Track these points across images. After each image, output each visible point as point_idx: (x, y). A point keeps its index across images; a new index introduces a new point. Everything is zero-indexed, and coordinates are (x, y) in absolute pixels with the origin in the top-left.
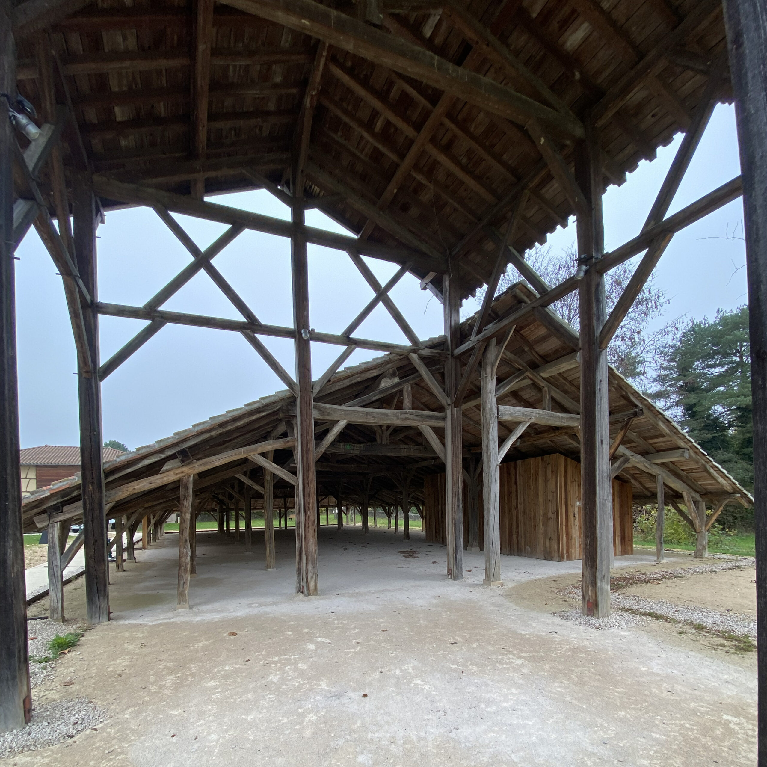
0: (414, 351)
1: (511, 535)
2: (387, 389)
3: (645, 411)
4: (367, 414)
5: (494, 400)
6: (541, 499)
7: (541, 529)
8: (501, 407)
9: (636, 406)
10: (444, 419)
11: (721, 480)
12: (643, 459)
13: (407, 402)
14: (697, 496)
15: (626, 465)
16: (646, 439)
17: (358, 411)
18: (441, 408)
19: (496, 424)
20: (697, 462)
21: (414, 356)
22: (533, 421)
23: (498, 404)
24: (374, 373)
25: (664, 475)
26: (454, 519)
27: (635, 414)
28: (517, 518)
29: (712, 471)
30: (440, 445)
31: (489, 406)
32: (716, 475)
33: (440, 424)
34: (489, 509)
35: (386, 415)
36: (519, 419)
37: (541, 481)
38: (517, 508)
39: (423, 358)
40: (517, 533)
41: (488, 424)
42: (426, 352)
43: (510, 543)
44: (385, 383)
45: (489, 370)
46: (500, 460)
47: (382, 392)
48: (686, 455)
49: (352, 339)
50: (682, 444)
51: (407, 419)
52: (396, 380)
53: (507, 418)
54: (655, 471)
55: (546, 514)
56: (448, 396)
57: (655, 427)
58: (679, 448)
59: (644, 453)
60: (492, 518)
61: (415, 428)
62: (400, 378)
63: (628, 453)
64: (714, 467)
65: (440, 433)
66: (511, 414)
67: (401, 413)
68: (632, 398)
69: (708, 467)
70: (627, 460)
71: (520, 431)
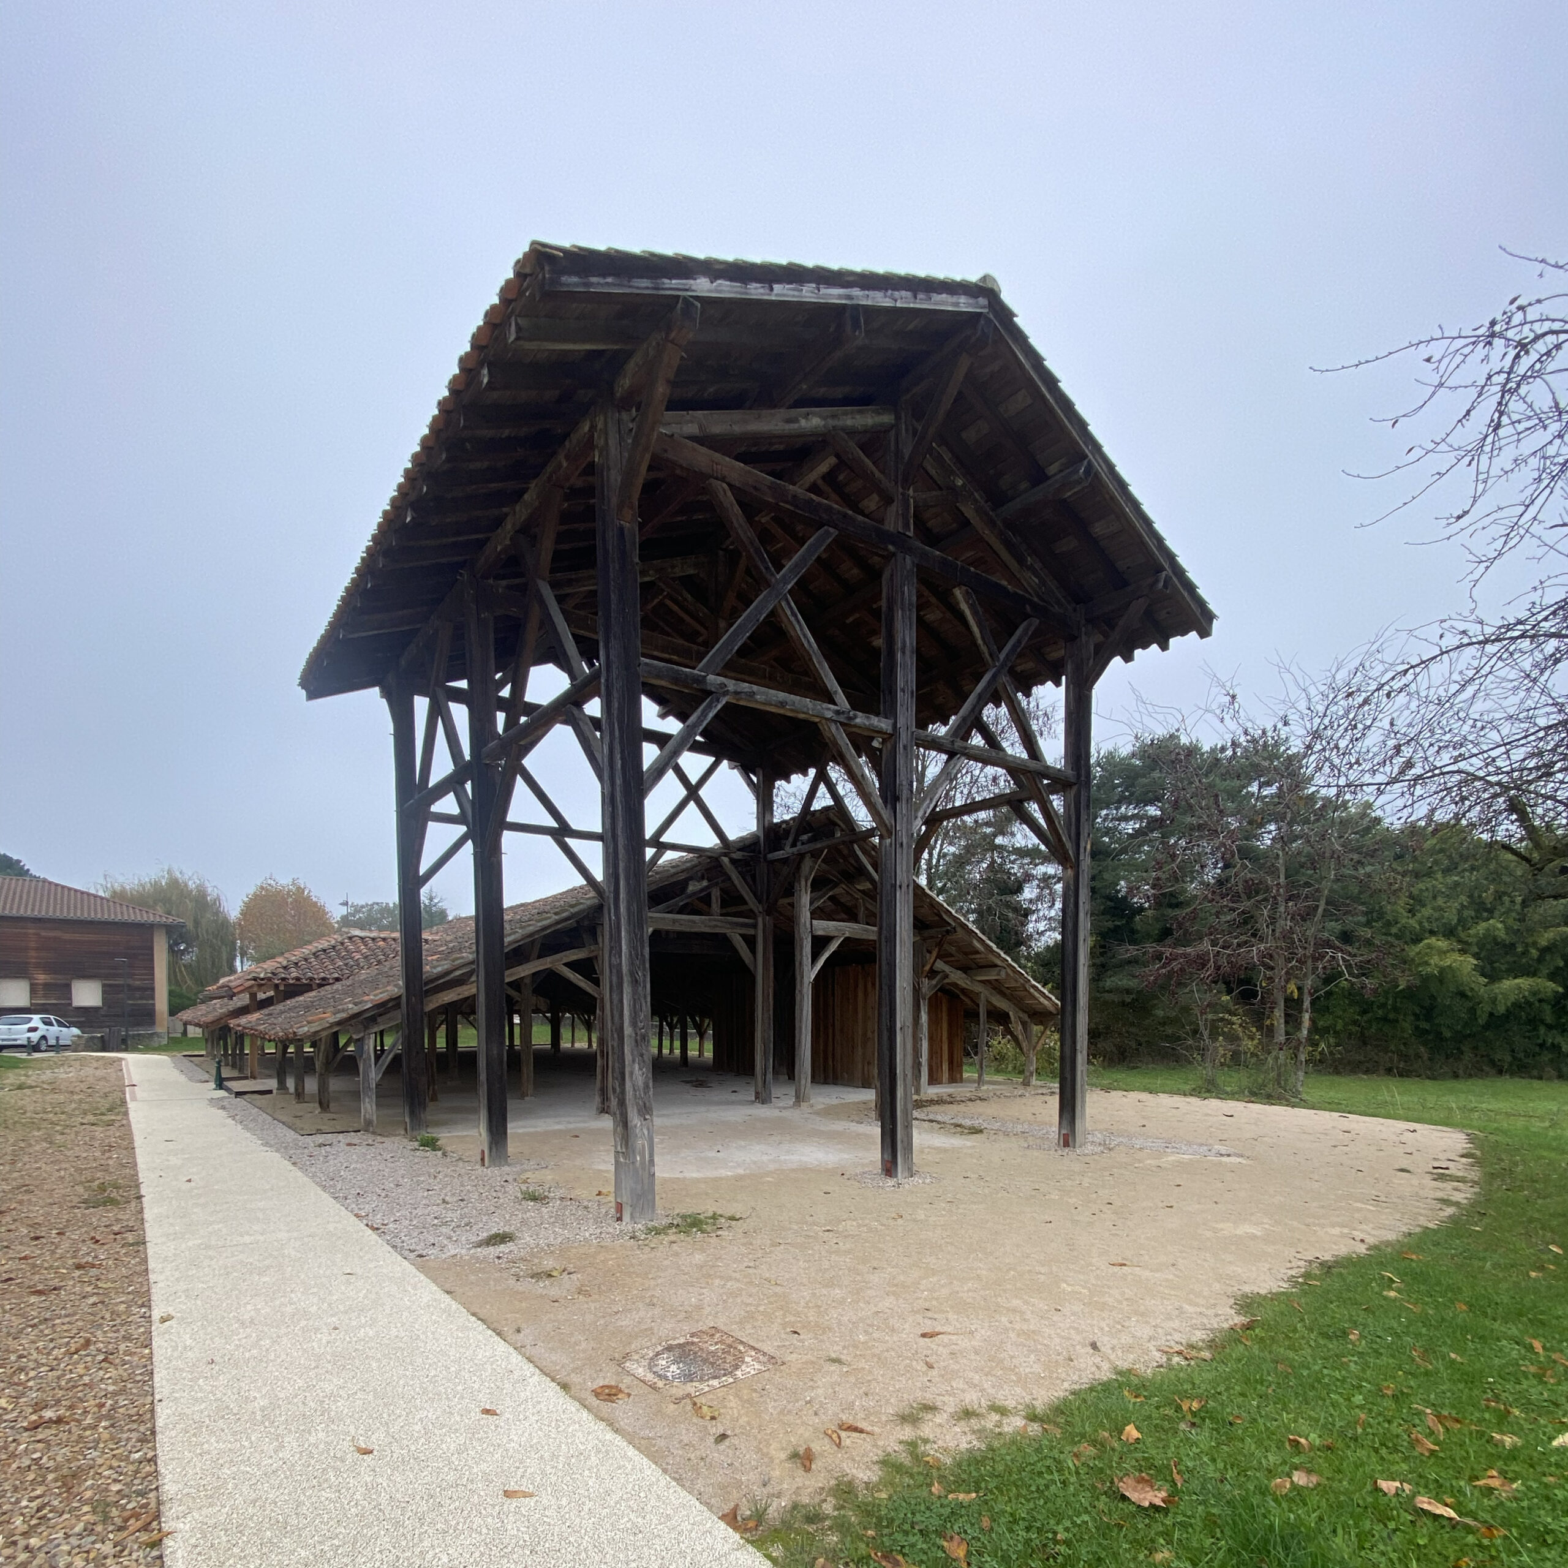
0: (725, 855)
1: (826, 1059)
2: (694, 893)
3: (959, 929)
4: (674, 921)
5: (808, 914)
6: (860, 1015)
7: (859, 1051)
8: (815, 922)
9: (949, 924)
10: (755, 926)
11: (1042, 1000)
12: (964, 975)
13: (716, 906)
14: (1025, 1017)
15: (946, 981)
16: (966, 954)
17: (664, 919)
18: (751, 914)
19: (810, 939)
20: (1016, 981)
21: (725, 860)
22: (847, 935)
23: (812, 918)
24: (682, 877)
25: (987, 993)
26: (763, 1038)
27: (948, 932)
28: (834, 1035)
29: (1032, 990)
30: (750, 955)
31: (803, 920)
32: (1037, 994)
33: (751, 932)
34: (801, 1028)
35: (693, 922)
36: (832, 934)
37: (860, 995)
38: (833, 1025)
39: (733, 861)
40: (833, 1055)
41: (801, 939)
42: (737, 855)
43: (825, 1070)
44: (693, 887)
45: (803, 883)
46: (813, 977)
47: (690, 896)
48: (1003, 974)
49: (662, 843)
50: (999, 963)
51: (716, 926)
52: (705, 883)
53: (820, 933)
54: (978, 988)
55: (865, 1034)
56: (760, 902)
57: (971, 944)
58: (996, 966)
59: (965, 969)
60: (803, 1036)
61: (725, 934)
62: (709, 880)
63: (947, 969)
64: (1034, 987)
65: (751, 941)
66: (824, 929)
67: (710, 920)
68: (945, 917)
69: (1027, 986)
70: (947, 976)
71: (833, 947)
